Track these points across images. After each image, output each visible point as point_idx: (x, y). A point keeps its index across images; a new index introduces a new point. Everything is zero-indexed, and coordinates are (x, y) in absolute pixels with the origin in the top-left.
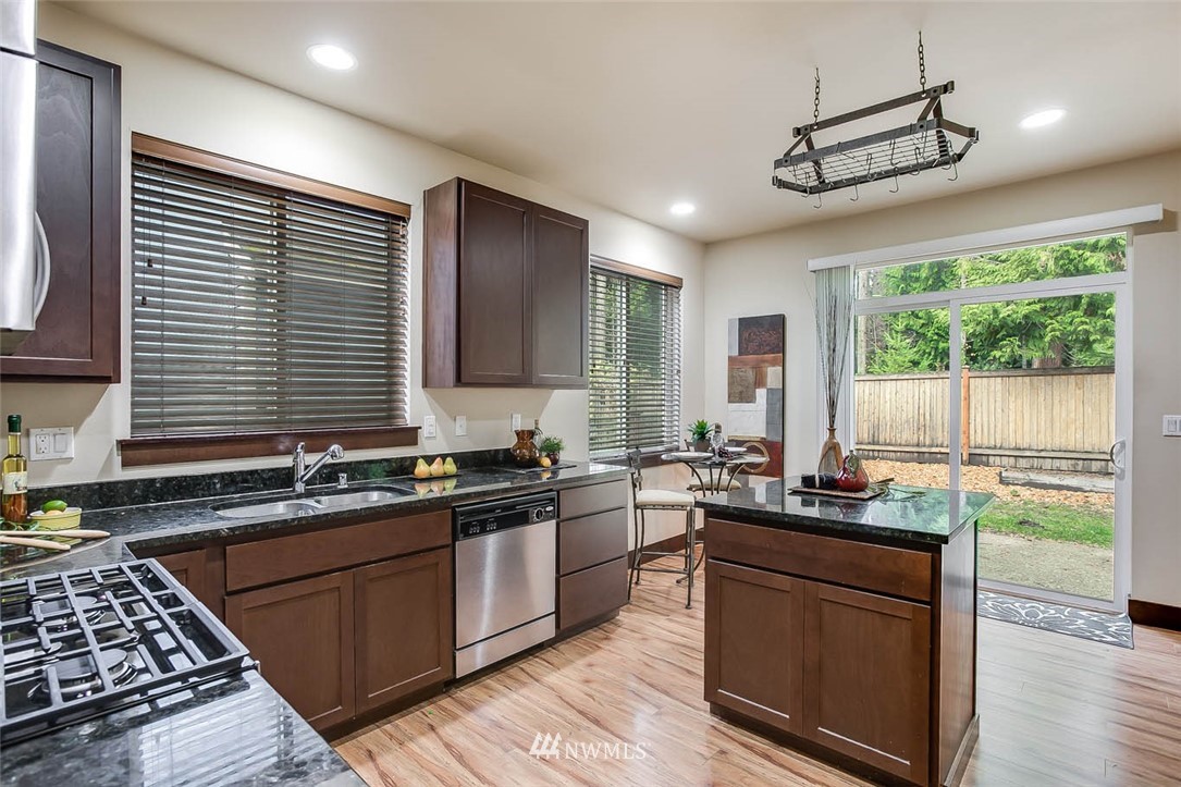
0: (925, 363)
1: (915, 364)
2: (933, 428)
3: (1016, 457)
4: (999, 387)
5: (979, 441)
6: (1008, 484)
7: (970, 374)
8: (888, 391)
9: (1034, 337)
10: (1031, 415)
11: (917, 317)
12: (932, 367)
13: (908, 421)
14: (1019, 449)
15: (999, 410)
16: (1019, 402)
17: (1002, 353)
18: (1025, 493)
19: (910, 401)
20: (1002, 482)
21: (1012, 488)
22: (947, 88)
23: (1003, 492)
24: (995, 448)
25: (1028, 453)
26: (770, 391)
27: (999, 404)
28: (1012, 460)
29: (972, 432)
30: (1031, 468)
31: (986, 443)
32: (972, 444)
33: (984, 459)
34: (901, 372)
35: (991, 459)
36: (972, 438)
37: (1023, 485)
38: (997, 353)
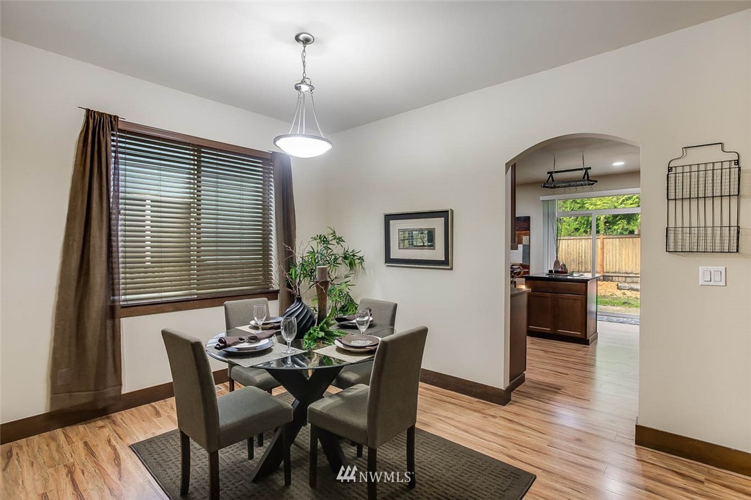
0: (582, 230)
1: (577, 230)
2: (586, 263)
3: (625, 277)
4: (618, 244)
5: (608, 270)
6: (621, 289)
7: (604, 237)
8: (564, 245)
9: (633, 219)
10: (632, 258)
11: (576, 202)
12: (586, 232)
13: (573, 260)
14: (627, 273)
15: (618, 255)
16: (627, 250)
17: (618, 227)
18: (629, 293)
19: (575, 250)
20: (618, 288)
21: (623, 291)
22: (590, 168)
23: (619, 293)
24: (616, 273)
25: (631, 275)
26: (524, 246)
27: (618, 251)
28: (624, 278)
29: (605, 265)
30: (633, 282)
31: (611, 270)
32: (605, 271)
33: (611, 278)
34: (569, 235)
35: (614, 278)
36: (605, 268)
37: (628, 290)
38: (616, 227)
